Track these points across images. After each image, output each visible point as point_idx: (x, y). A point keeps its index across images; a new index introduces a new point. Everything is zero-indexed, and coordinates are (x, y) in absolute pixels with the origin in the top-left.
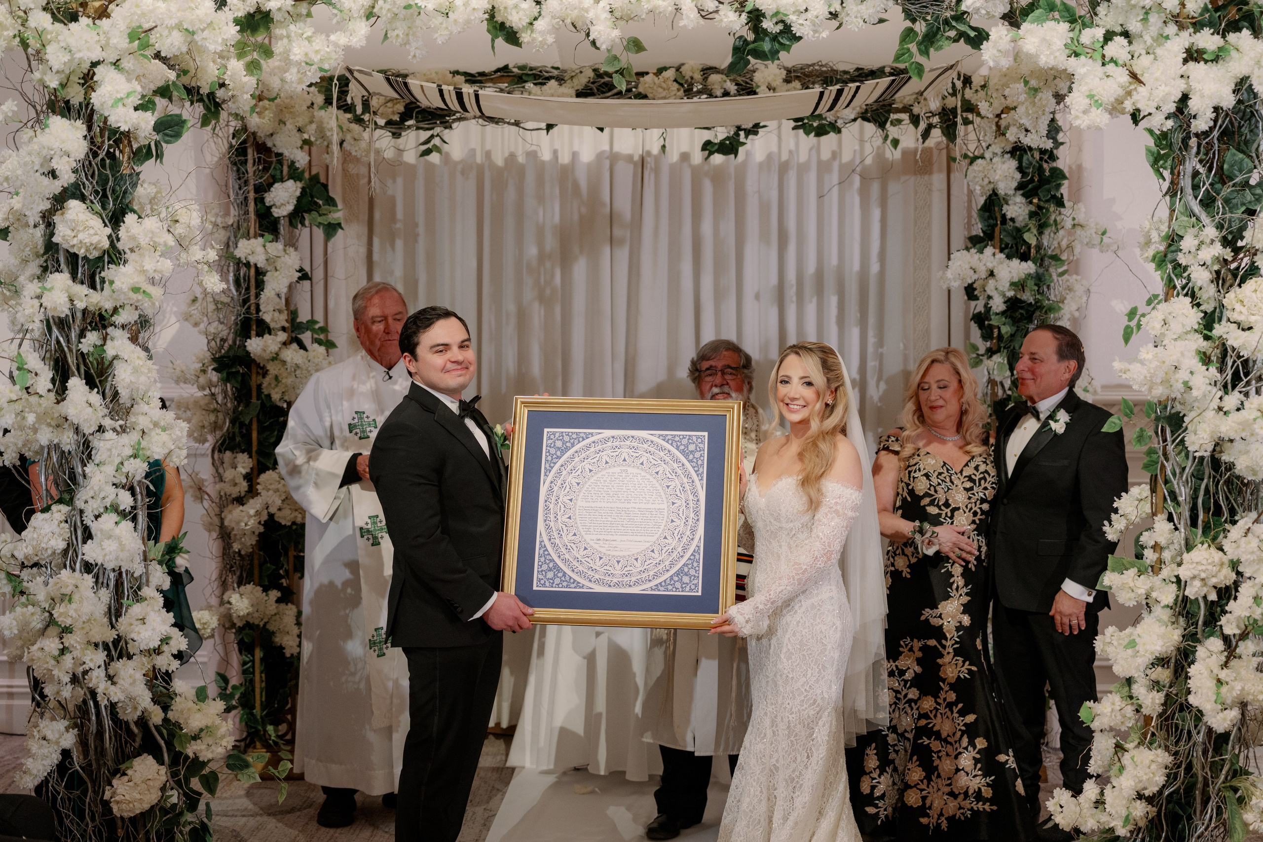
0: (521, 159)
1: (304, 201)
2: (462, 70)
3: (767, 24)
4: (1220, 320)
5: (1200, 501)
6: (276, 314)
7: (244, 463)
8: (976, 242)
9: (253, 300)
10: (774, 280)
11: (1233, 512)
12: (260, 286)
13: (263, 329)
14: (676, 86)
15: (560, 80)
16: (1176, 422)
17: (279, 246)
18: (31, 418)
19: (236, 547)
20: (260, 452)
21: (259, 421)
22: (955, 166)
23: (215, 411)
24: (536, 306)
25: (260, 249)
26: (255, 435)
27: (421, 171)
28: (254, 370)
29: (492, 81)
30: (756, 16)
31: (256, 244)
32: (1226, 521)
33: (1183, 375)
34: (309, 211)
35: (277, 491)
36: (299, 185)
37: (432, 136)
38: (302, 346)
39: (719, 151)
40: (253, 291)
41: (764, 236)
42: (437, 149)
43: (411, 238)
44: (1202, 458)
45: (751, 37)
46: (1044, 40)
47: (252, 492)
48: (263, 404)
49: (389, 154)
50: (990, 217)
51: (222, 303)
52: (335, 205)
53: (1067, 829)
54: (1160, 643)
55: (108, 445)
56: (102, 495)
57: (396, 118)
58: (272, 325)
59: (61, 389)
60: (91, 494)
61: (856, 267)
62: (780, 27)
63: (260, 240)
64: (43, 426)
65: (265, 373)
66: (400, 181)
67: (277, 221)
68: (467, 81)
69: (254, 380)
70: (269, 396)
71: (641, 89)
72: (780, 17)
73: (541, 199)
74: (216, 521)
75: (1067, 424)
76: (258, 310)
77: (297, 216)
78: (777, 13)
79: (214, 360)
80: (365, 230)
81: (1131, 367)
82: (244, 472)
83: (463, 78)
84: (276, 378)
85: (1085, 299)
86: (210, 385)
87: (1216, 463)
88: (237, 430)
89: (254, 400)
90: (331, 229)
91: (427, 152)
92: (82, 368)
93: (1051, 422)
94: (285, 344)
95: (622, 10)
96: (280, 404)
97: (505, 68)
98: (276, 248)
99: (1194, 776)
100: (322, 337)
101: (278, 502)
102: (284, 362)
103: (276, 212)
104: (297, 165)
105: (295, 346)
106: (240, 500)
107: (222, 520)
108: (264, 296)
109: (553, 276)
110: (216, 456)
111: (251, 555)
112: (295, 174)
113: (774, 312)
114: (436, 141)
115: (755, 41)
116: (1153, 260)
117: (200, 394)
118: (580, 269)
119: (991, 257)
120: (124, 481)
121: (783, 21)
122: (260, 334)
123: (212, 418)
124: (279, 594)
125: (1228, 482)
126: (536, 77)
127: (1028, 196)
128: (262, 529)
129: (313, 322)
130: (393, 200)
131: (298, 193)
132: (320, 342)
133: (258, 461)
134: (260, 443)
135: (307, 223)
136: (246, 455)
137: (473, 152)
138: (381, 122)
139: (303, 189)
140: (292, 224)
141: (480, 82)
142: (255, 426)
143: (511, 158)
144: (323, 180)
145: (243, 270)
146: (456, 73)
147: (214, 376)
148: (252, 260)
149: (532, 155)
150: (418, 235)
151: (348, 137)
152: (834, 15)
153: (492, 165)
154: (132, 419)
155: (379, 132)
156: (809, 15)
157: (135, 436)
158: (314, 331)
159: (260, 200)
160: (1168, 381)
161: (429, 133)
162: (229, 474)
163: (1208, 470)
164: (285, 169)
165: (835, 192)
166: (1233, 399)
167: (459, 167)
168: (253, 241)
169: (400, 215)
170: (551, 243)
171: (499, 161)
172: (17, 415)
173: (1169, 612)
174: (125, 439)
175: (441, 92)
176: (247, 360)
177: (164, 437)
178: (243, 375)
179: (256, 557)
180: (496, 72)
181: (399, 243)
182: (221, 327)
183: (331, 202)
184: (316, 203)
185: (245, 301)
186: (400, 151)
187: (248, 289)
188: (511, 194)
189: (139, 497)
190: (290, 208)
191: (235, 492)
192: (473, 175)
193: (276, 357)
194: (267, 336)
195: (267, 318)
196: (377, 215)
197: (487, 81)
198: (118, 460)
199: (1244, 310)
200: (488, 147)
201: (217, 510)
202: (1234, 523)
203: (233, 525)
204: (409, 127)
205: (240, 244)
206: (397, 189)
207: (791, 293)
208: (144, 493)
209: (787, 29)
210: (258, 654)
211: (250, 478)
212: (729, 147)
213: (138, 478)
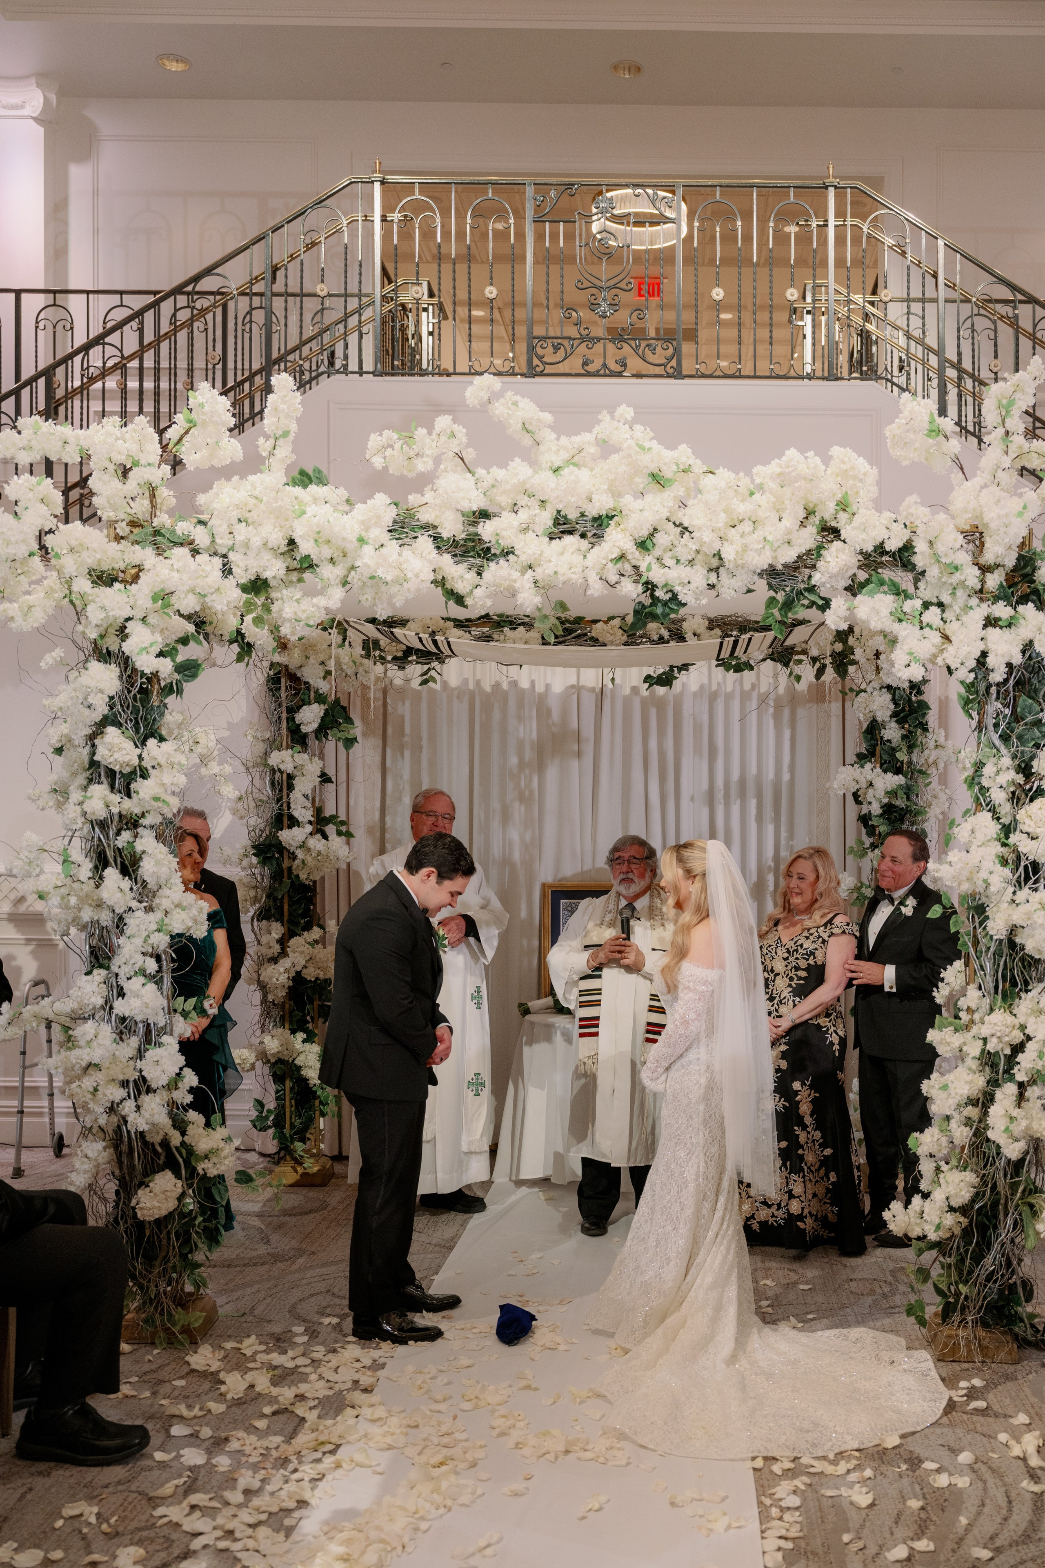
0: (505, 686)
1: (328, 719)
2: (452, 617)
3: (658, 593)
4: (1015, 830)
5: (1000, 974)
6: (304, 810)
7: (277, 930)
8: (861, 758)
9: (285, 799)
10: (705, 786)
11: (1026, 983)
12: (291, 787)
13: (294, 822)
14: (621, 631)
15: (529, 626)
16: (980, 911)
17: (305, 756)
18: (73, 900)
19: (270, 998)
20: (289, 921)
21: (289, 896)
22: (847, 697)
23: (255, 887)
24: (517, 804)
25: (288, 759)
26: (286, 907)
27: (424, 695)
28: (286, 854)
29: (477, 626)
30: (650, 587)
31: (286, 754)
32: (1021, 990)
33: (983, 875)
34: (331, 728)
35: (302, 953)
36: (323, 707)
37: (429, 669)
38: (325, 837)
39: (657, 683)
40: (285, 791)
41: (697, 750)
42: (433, 680)
43: (417, 749)
44: (1001, 941)
45: (648, 602)
46: (873, 609)
47: (283, 953)
48: (292, 882)
49: (398, 682)
50: (872, 739)
51: (261, 801)
52: (352, 723)
53: (900, 1235)
54: (967, 1087)
55: (137, 921)
56: (132, 961)
57: (400, 654)
58: (300, 819)
59: (98, 878)
60: (124, 960)
61: (771, 775)
62: (669, 595)
63: (290, 751)
64: (86, 907)
65: (293, 856)
66: (407, 703)
67: (305, 736)
68: (456, 626)
69: (286, 864)
70: (297, 876)
71: (593, 634)
72: (669, 588)
73: (520, 719)
74: (255, 976)
75: (914, 908)
76: (289, 808)
77: (322, 731)
78: (666, 585)
79: (254, 847)
80: (379, 742)
81: (941, 867)
82: (277, 937)
83: (452, 624)
84: (303, 861)
85: (947, 804)
86: (251, 866)
87: (1012, 944)
88: (271, 904)
89: (285, 880)
90: (350, 742)
91: (424, 682)
92: (119, 860)
93: (902, 908)
94: (311, 834)
95: (544, 581)
96: (307, 883)
97: (487, 616)
98: (302, 758)
99: (998, 1193)
100: (344, 829)
101: (303, 963)
102: (309, 850)
103: (304, 729)
104: (321, 692)
105: (319, 836)
106: (274, 960)
107: (259, 975)
108: (292, 796)
109: (531, 781)
110: (256, 923)
111: (283, 1003)
112: (320, 699)
113: (705, 811)
114: (433, 673)
115: (651, 605)
116: (965, 782)
117: (243, 874)
118: (552, 772)
119: (870, 772)
120: (150, 950)
121: (671, 591)
122: (290, 827)
123: (252, 893)
124: (305, 1036)
125: (1022, 959)
126: (511, 623)
127: (901, 722)
128: (291, 983)
129: (335, 817)
130: (402, 718)
131: (322, 714)
132: (339, 833)
133: (289, 929)
134: (290, 914)
135: (330, 738)
136: (278, 924)
137: (466, 681)
138: (389, 658)
139: (326, 710)
140: (317, 737)
141: (468, 627)
142: (286, 900)
143: (497, 686)
144: (344, 703)
145: (278, 774)
146: (449, 619)
147: (254, 860)
148: (282, 767)
149: (514, 684)
150: (421, 747)
151: (361, 670)
152: (712, 587)
153: (481, 691)
154: (157, 901)
155: (389, 665)
156: (691, 586)
157: (158, 915)
158: (334, 824)
159: (291, 719)
160: (972, 879)
161: (426, 667)
162: (264, 939)
163: (1006, 950)
164: (312, 695)
165: (754, 714)
166: (1024, 894)
167: (456, 693)
168: (284, 752)
169: (407, 730)
170: (528, 754)
171: (488, 689)
172: (62, 898)
173: (977, 1062)
174: (151, 916)
175: (420, 638)
176: (280, 848)
177: (183, 915)
178: (277, 859)
179: (287, 1006)
180: (479, 619)
181: (407, 753)
182: (259, 820)
183: (349, 721)
184: (336, 721)
185: (279, 800)
186: (408, 681)
187: (281, 790)
188: (496, 715)
189: (164, 963)
190: (315, 725)
191: (270, 953)
192: (466, 699)
193: (303, 846)
194: (295, 829)
195: (296, 814)
196: (390, 730)
197: (473, 626)
198: (145, 934)
199: (1032, 823)
200: (478, 677)
201: (256, 967)
202: (1027, 991)
203: (267, 980)
204: (410, 662)
205: (272, 755)
206: (405, 709)
207: (720, 796)
208: (169, 959)
209: (674, 597)
210: (288, 1084)
211: (283, 942)
212: (666, 680)
213: (162, 948)
